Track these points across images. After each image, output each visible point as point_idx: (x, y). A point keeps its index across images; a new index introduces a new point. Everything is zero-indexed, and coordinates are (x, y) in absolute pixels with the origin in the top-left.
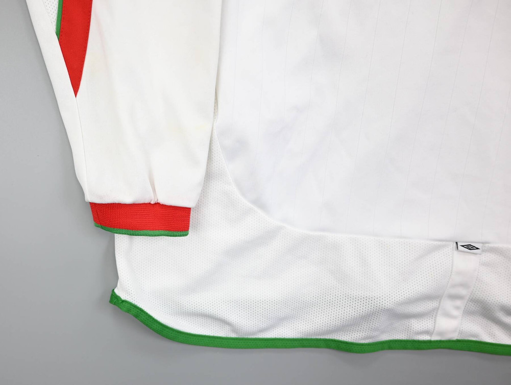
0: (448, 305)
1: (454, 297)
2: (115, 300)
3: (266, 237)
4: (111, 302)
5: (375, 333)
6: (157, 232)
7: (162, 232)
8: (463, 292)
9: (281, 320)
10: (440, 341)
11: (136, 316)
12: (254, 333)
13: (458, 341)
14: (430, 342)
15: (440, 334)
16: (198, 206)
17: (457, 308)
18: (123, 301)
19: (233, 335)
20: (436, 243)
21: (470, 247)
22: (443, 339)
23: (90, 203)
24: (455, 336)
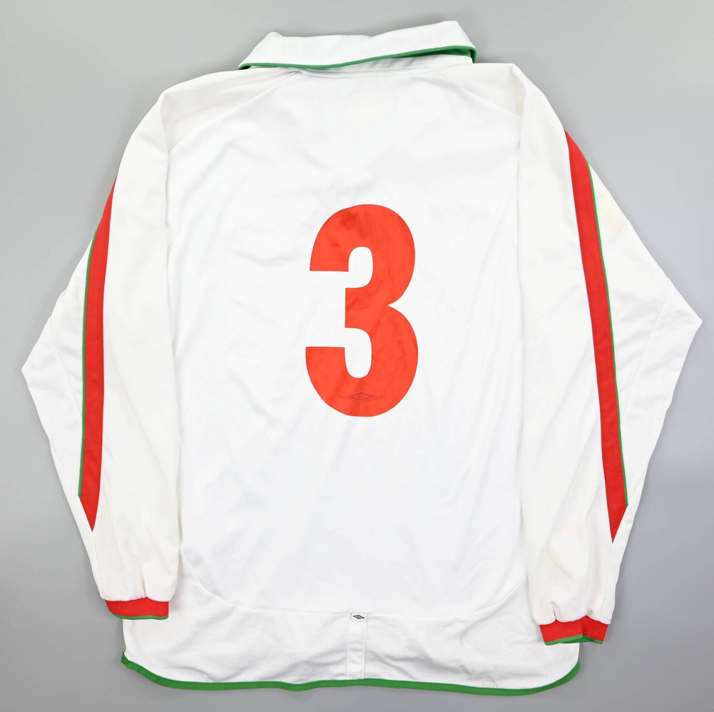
0: (352, 655)
1: (355, 650)
2: (124, 660)
3: (226, 614)
4: (122, 661)
5: (305, 677)
6: (148, 616)
7: (150, 616)
8: (359, 647)
9: (242, 670)
10: (353, 680)
11: (139, 672)
12: (225, 679)
13: (365, 679)
14: (345, 681)
15: (351, 675)
16: (175, 596)
17: (360, 657)
18: (129, 662)
19: (211, 681)
20: (336, 615)
21: (359, 617)
22: (354, 678)
23: (106, 601)
24: (362, 677)
